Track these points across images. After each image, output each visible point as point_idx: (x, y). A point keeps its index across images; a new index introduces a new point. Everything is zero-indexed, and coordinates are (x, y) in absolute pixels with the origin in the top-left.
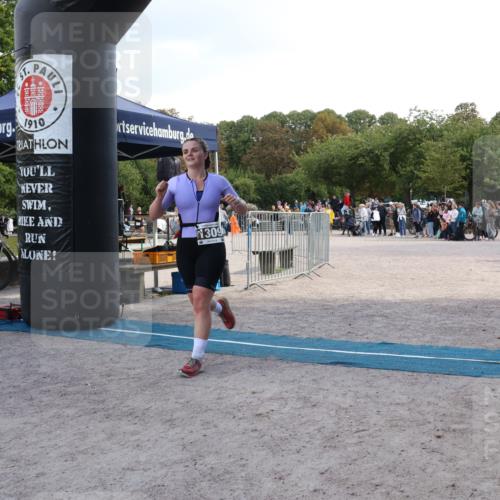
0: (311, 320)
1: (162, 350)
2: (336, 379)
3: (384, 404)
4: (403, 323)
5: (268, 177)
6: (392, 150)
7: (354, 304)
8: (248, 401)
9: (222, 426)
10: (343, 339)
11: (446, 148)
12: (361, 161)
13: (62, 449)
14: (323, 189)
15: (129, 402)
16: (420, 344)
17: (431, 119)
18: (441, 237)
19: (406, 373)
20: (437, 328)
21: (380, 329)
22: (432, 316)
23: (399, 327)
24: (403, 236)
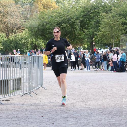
4: (85, 122)
5: (7, 35)
7: (56, 111)
11: (113, 17)
20: (105, 124)
21: (71, 125)
22: (103, 117)
23: (83, 124)
24: (89, 70)
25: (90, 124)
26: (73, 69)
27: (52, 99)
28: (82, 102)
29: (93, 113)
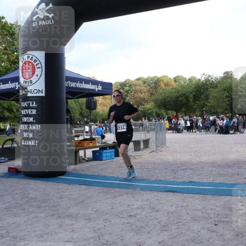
0: (157, 171)
1: (86, 186)
2: (167, 198)
3: (190, 210)
6: (194, 93)
8: (126, 209)
9: (113, 221)
10: (172, 180)
11: (219, 91)
13: (37, 233)
14: (163, 112)
15: (70, 211)
16: (208, 181)
17: (212, 78)
19: (201, 195)
20: (216, 174)
21: (189, 175)
22: (214, 169)
23: (198, 174)
25: (204, 174)
28: (196, 158)
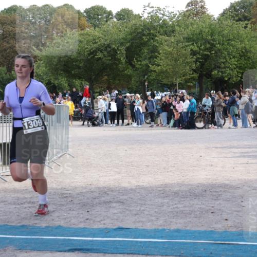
4: (138, 208)
6: (128, 45)
7: (92, 192)
12: (99, 55)
17: (164, 15)
18: (174, 126)
20: (169, 212)
21: (117, 215)
22: (165, 201)
23: (134, 212)
24: (140, 126)
25: (146, 213)
26: (114, 125)
27: (85, 173)
28: (131, 178)
29: (150, 195)
